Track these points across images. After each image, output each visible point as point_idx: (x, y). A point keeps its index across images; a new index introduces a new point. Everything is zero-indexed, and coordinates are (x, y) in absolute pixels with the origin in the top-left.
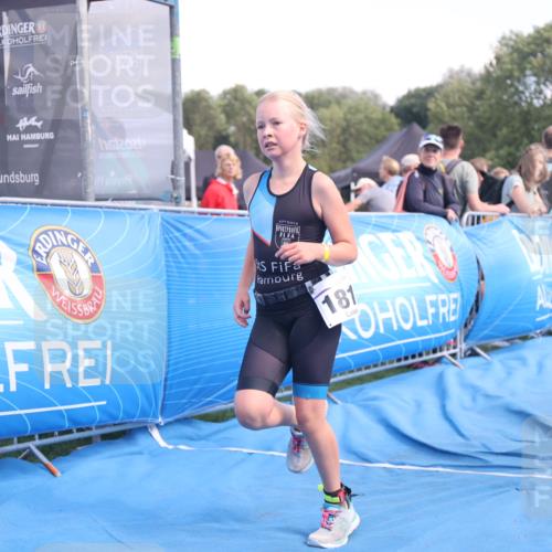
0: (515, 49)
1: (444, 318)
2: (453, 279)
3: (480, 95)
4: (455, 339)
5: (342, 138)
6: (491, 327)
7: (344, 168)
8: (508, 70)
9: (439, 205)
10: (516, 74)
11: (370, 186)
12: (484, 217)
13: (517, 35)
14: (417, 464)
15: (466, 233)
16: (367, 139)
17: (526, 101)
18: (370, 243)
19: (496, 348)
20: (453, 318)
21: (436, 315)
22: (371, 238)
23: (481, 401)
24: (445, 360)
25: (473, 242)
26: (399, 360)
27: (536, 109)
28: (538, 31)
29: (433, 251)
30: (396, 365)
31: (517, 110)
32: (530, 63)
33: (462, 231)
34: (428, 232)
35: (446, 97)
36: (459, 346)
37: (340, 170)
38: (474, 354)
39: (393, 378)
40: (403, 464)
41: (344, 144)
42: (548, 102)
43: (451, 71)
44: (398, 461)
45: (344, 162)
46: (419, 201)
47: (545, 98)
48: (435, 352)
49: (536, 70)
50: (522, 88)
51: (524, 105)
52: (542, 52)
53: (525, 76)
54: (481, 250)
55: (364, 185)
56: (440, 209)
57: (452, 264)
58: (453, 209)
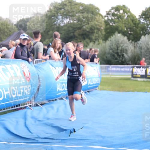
0: (55, 7)
1: (26, 93)
2: (29, 81)
10: (56, 15)
11: (5, 49)
12: (41, 61)
13: (56, 3)
14: (15, 142)
15: (34, 66)
16: (6, 34)
17: (58, 24)
18: (3, 68)
20: (28, 94)
21: (23, 92)
22: (3, 67)
23: (37, 122)
24: (27, 107)
25: (37, 69)
26: (12, 107)
27: (61, 27)
28: (62, 2)
29: (23, 71)
30: (11, 109)
31: (55, 27)
32: (60, 12)
33: (33, 65)
34: (22, 65)
36: (32, 103)
38: (37, 105)
39: (10, 113)
42: (65, 24)
44: (9, 141)
46: (20, 55)
47: (64, 23)
48: (24, 105)
49: (62, 14)
50: (57, 20)
51: (57, 25)
52: (64, 8)
53: (58, 16)
54: (39, 71)
55: (3, 49)
56: (26, 58)
57: (29, 76)
58: (31, 58)
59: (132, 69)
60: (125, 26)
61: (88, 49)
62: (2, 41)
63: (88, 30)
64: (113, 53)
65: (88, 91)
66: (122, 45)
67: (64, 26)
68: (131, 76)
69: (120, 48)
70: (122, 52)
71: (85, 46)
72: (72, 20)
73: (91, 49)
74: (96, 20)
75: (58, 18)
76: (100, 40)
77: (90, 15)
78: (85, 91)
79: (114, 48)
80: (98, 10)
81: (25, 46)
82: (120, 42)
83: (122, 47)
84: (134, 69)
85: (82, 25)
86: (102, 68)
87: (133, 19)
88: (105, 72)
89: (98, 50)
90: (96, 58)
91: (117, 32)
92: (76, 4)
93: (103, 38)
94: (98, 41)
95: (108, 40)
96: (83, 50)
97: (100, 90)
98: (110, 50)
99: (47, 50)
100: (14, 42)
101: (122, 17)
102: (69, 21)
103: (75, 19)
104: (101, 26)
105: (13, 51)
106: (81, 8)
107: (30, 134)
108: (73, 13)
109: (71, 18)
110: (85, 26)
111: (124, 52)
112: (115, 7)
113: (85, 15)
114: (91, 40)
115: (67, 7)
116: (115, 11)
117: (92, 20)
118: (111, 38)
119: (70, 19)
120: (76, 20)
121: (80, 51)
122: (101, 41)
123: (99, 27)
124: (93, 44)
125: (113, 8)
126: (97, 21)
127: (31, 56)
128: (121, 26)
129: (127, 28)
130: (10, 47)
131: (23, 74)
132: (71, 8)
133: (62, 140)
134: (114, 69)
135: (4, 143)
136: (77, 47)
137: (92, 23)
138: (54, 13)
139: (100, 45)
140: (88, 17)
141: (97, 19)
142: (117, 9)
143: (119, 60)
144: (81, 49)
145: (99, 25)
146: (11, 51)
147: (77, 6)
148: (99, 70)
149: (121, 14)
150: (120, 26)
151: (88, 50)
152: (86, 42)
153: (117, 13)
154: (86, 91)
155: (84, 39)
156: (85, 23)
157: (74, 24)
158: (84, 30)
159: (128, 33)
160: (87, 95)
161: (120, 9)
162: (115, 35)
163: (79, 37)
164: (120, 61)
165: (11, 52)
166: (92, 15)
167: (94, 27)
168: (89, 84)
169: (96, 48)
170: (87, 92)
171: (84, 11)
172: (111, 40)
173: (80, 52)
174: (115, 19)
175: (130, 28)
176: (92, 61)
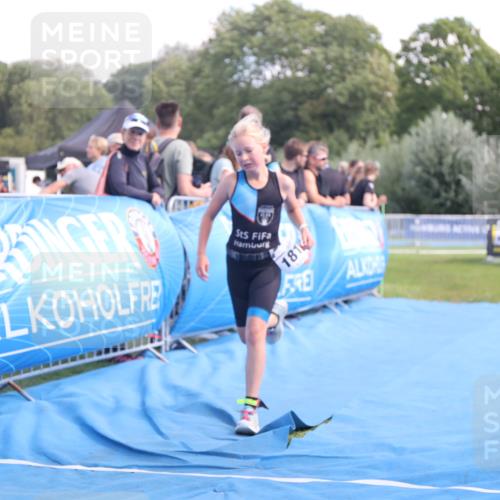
0: (235, 27)
2: (154, 266)
3: (197, 73)
4: (160, 332)
5: (50, 115)
6: (197, 319)
7: (52, 145)
8: (228, 47)
9: (142, 188)
10: (237, 52)
11: (75, 166)
12: (191, 202)
13: (238, 13)
14: (112, 465)
15: (171, 219)
16: (78, 116)
17: (244, 82)
18: (69, 227)
19: (204, 341)
22: (72, 220)
24: (149, 353)
25: (181, 228)
26: (99, 353)
27: (256, 90)
28: (257, 8)
29: (136, 234)
30: (96, 358)
31: (236, 90)
32: (250, 41)
33: (167, 216)
34: (131, 214)
35: (162, 73)
36: (164, 338)
37: (47, 148)
38: (180, 347)
39: (94, 372)
40: (96, 466)
41: (53, 121)
42: (267, 83)
43: (167, 47)
44: (90, 462)
45: (54, 139)
46: (123, 184)
47: (265, 79)
48: (138, 345)
49: (256, 50)
50: (240, 67)
51: (242, 85)
52: (263, 31)
53: (244, 54)
54: (188, 236)
55: (69, 165)
56: (144, 192)
57: (154, 250)
58: (158, 193)
59: (487, 227)
60: (465, 88)
61: (345, 164)
62: (63, 138)
63: (342, 100)
64: (425, 176)
65: (345, 298)
66: (453, 149)
67: (264, 87)
68: (484, 252)
69: (448, 160)
70: (456, 171)
71: (336, 153)
72: (291, 68)
73: (353, 164)
74: (368, 66)
75: (243, 64)
76: (381, 134)
77: (348, 53)
78: (335, 301)
79: (430, 160)
80: (373, 36)
81: (137, 153)
82: (449, 138)
83: (454, 155)
84: (494, 227)
85: (322, 85)
86: (389, 226)
87: (491, 64)
88: (400, 237)
89: (378, 165)
90: (371, 192)
91: (439, 108)
92: (304, 16)
93: (393, 128)
94: (377, 136)
95: (410, 134)
96: (327, 166)
97: (386, 295)
98: (416, 165)
99: (211, 166)
100: (104, 142)
101: (454, 57)
102: (279, 73)
103: (300, 66)
104: (387, 89)
105: (101, 171)
106: (320, 29)
107: (159, 438)
108: (292, 46)
109: (285, 62)
110: (332, 87)
111: (460, 172)
112: (432, 25)
113: (334, 50)
114: (352, 134)
115: (273, 26)
116: (432, 38)
117: (355, 67)
118: (417, 125)
119: (283, 66)
120: (302, 70)
121: (319, 169)
122: (385, 136)
123: (380, 93)
124: (360, 146)
125: (423, 29)
126: (372, 71)
127: (158, 186)
128: (451, 86)
129: (471, 95)
130: (89, 156)
131: (136, 243)
132: (288, 29)
133: (264, 459)
134: (430, 228)
135: (76, 470)
136: (308, 157)
137: (354, 76)
138: (232, 48)
139: (383, 149)
140: (342, 57)
141: (371, 64)
142: (438, 30)
143: (446, 199)
144: (322, 163)
145: (377, 84)
146: (94, 169)
147: (306, 23)
148: (381, 232)
149: (451, 46)
150: (449, 89)
151: (342, 168)
152: (337, 139)
153: (438, 45)
154: (340, 301)
155: (330, 129)
156: (334, 78)
157: (296, 80)
158: (328, 102)
159: (475, 110)
160: (341, 311)
161: (448, 30)
162: (430, 115)
163: (312, 123)
164: (449, 204)
165: (95, 175)
166: (353, 50)
167: (362, 90)
168: (348, 277)
169: (369, 159)
170: (343, 304)
171: (329, 39)
172: (418, 134)
173: (317, 173)
174: (431, 63)
175: (481, 94)
176: (357, 200)
